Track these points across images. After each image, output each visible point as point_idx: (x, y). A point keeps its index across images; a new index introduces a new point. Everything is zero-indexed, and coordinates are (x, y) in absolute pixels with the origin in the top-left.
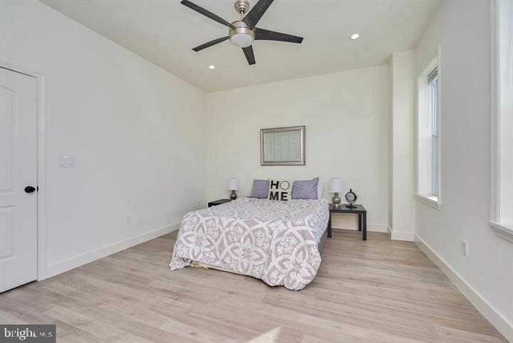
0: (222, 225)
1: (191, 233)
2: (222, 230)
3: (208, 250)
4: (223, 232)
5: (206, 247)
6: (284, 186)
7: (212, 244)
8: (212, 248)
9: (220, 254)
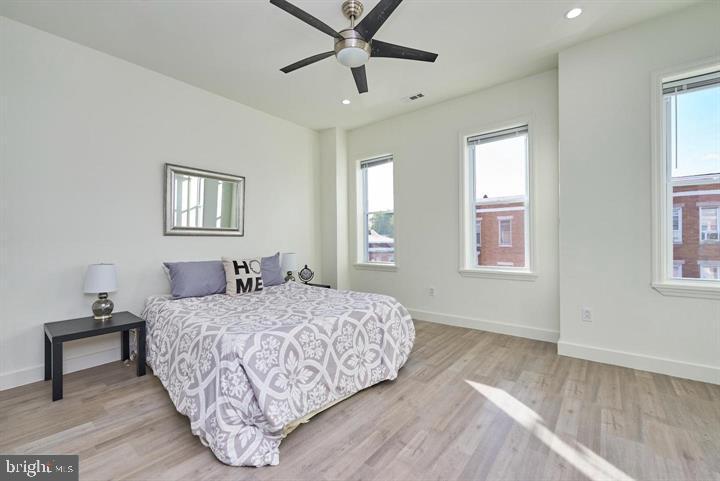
0: (325, 333)
1: (274, 371)
2: (327, 340)
3: (312, 385)
4: (330, 342)
5: (308, 382)
6: (256, 267)
7: (316, 371)
8: (318, 378)
9: (333, 381)
